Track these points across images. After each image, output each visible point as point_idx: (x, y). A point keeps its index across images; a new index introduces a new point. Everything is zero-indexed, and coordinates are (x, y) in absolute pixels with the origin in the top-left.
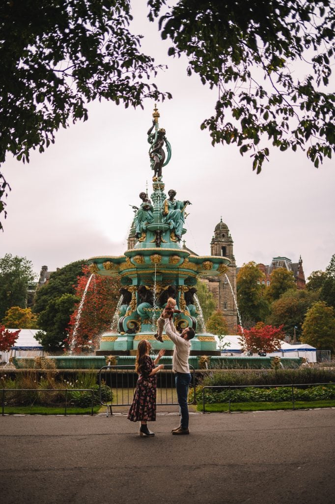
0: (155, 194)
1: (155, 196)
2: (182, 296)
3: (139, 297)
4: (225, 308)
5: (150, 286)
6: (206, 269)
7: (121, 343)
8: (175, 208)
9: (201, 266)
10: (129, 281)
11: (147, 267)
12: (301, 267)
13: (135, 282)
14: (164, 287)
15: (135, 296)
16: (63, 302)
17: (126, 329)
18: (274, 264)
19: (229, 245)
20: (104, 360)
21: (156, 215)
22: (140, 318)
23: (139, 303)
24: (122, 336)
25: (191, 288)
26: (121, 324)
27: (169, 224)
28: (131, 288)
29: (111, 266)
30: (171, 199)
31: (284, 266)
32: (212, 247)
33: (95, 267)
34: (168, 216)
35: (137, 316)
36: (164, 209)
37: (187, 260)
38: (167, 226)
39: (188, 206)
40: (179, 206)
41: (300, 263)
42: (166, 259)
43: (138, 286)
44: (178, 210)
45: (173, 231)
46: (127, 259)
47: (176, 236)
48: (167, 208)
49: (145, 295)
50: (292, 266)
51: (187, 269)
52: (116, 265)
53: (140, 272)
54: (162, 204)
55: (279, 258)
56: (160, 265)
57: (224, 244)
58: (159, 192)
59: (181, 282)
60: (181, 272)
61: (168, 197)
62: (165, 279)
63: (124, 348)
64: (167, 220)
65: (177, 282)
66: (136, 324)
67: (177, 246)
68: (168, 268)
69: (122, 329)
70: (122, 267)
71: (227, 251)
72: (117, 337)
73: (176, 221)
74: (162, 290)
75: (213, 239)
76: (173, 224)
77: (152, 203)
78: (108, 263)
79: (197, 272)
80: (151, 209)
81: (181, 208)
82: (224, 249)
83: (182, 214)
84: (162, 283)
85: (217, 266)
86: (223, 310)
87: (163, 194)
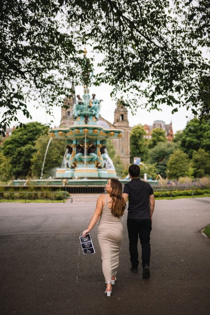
0: (84, 95)
1: (85, 97)
2: (98, 150)
3: (77, 150)
4: (122, 153)
5: (82, 144)
6: (111, 136)
7: (67, 174)
8: (96, 103)
9: (109, 134)
10: (71, 141)
11: (81, 135)
12: (171, 127)
13: (74, 142)
14: (90, 145)
15: (74, 150)
16: (26, 150)
17: (70, 166)
18: (154, 125)
19: (126, 113)
20: (61, 182)
21: (85, 106)
22: (77, 161)
23: (77, 153)
24: (68, 170)
25: (103, 145)
26: (67, 164)
27: (92, 112)
28: (72, 146)
29: (62, 134)
30: (94, 98)
31: (161, 126)
32: (115, 115)
33: (53, 134)
34: (92, 108)
35: (76, 160)
36: (90, 104)
37: (102, 131)
38: (91, 113)
39: (102, 102)
40: (97, 103)
41: (171, 124)
42: (91, 131)
43: (76, 144)
44: (97, 104)
45: (94, 115)
46: (71, 131)
47: (96, 118)
48: (91, 103)
49: (80, 149)
50: (166, 126)
51: (102, 136)
52: (64, 133)
53: (77, 137)
54: (88, 101)
55: (158, 121)
56: (88, 134)
57: (122, 113)
58: (87, 94)
59: (98, 143)
60: (98, 137)
61: (92, 97)
62: (90, 141)
63: (69, 176)
64: (91, 110)
65: (96, 142)
66: (75, 164)
67: (96, 124)
68: (91, 135)
69: (68, 166)
70: (68, 134)
71: (124, 118)
72: (65, 171)
73: (96, 110)
74: (89, 146)
75: (116, 110)
76: (94, 112)
77: (83, 100)
78: (61, 132)
79: (107, 137)
80: (83, 104)
81: (99, 103)
82: (122, 116)
83: (99, 107)
84: (89, 143)
85: (117, 134)
86: (121, 155)
87: (89, 95)
